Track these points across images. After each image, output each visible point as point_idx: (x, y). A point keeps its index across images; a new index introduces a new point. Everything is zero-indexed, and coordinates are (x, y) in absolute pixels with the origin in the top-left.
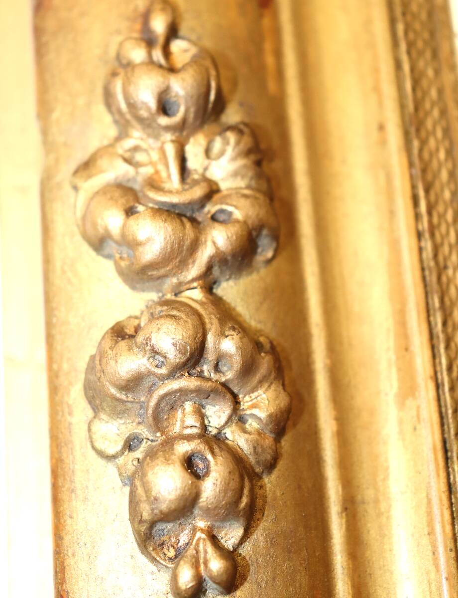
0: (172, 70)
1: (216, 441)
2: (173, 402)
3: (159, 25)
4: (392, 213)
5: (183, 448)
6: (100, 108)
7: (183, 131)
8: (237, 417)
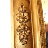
0: (23, 8)
1: (25, 34)
2: (22, 31)
3: (22, 5)
4: (38, 18)
5: (23, 35)
6: (18, 11)
7: (23, 13)
8: (27, 32)
